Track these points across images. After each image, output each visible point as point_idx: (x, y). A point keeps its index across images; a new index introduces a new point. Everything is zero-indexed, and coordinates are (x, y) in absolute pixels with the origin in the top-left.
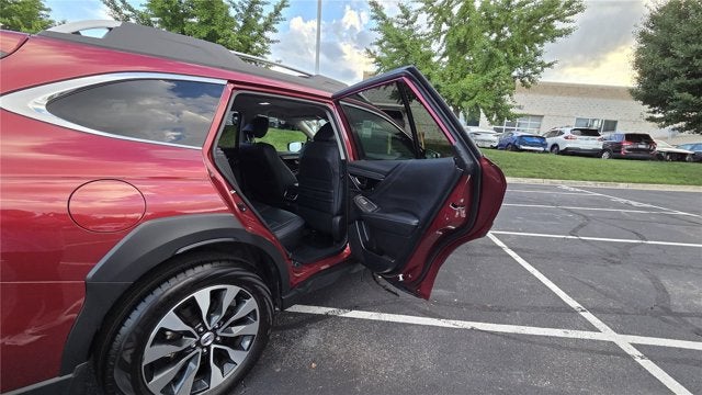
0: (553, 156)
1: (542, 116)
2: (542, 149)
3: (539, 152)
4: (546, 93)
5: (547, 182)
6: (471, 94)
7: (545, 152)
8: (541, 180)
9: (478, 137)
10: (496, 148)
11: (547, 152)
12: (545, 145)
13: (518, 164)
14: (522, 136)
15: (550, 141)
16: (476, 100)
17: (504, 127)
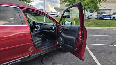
0: (113, 21)
1: (111, 9)
2: (110, 19)
3: (109, 19)
4: (112, 3)
5: (111, 28)
6: (88, 4)
7: (111, 19)
8: (109, 28)
9: (91, 16)
10: (97, 19)
11: (112, 19)
12: (111, 18)
13: (102, 23)
14: (104, 15)
15: (112, 16)
16: (89, 6)
17: (100, 13)
